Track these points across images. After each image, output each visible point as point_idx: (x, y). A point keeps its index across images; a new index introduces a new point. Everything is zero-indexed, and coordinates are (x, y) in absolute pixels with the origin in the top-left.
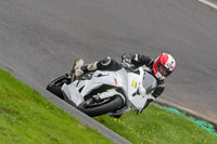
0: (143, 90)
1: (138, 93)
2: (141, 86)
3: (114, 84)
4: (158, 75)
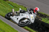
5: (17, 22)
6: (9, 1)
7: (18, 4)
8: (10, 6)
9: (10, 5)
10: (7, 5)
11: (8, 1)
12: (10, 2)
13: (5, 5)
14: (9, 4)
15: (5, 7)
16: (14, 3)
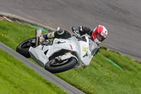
0: (90, 53)
1: (87, 55)
2: (88, 50)
3: (70, 49)
4: (97, 40)
5: (45, 60)
6: (108, 50)
7: (133, 59)
8: (111, 63)
9: (110, 61)
10: (103, 61)
11: (106, 49)
12: (111, 54)
13: (97, 62)
14: (107, 59)
15: (95, 68)
16: (122, 55)
